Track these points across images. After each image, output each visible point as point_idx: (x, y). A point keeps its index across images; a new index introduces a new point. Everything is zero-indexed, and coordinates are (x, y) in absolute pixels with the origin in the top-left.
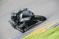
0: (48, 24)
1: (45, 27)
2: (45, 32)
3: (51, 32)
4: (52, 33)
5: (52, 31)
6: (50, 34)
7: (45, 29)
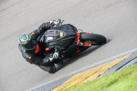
0: (102, 62)
1: (95, 69)
2: (96, 80)
3: (108, 82)
4: (112, 83)
5: (112, 78)
6: (108, 87)
7: (96, 75)
